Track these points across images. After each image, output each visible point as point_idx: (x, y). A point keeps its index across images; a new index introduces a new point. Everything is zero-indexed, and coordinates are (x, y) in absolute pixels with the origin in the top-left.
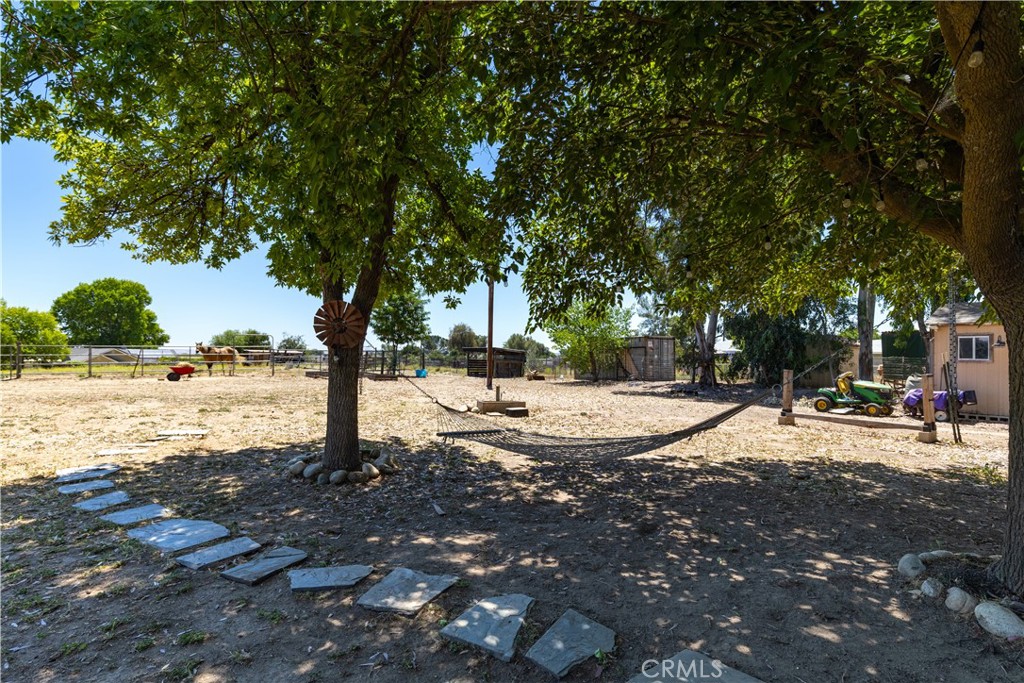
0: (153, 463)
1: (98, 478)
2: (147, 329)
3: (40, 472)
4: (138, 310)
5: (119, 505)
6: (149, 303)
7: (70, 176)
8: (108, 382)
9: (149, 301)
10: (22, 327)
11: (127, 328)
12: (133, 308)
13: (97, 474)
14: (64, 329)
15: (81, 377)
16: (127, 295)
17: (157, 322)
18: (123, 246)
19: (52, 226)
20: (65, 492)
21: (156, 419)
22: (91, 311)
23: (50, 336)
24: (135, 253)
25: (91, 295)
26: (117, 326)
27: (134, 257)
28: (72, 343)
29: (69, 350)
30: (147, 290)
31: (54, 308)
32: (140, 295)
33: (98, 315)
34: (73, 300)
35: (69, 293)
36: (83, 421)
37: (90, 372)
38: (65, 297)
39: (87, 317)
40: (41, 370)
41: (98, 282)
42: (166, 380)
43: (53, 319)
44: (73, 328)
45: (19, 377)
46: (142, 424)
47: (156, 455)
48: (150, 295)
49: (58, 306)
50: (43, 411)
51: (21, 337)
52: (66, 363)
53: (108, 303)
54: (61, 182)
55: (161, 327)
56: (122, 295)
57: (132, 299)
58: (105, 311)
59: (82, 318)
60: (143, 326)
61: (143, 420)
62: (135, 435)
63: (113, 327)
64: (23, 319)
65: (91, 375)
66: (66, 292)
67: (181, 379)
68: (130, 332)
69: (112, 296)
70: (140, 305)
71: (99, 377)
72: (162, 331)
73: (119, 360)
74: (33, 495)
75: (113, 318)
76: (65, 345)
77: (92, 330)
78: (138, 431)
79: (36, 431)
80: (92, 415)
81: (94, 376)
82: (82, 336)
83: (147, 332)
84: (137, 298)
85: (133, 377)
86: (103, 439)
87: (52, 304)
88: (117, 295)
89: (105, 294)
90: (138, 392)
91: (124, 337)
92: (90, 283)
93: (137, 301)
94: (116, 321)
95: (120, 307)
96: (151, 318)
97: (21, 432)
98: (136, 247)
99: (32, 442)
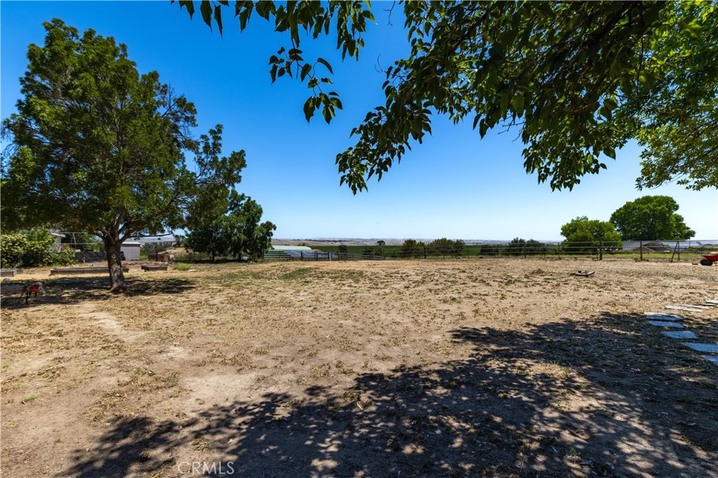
0: (709, 320)
1: (671, 321)
2: (676, 227)
3: (635, 311)
4: (668, 215)
5: (692, 339)
6: (677, 209)
7: (646, 151)
8: (654, 264)
9: (677, 208)
10: (596, 231)
11: (660, 228)
12: (664, 214)
13: (669, 319)
14: (618, 230)
15: (636, 260)
16: (660, 206)
17: (684, 222)
18: (679, 182)
19: (637, 180)
20: (653, 324)
21: (703, 292)
22: (634, 219)
23: (611, 236)
24: (688, 185)
25: (634, 209)
26: (652, 227)
27: (687, 188)
28: (624, 239)
29: (622, 243)
30: (675, 200)
31: (611, 219)
32: (670, 204)
33: (639, 221)
34: (622, 213)
35: (620, 209)
36: (649, 287)
37: (641, 258)
38: (618, 211)
39: (632, 222)
40: (609, 255)
41: (638, 199)
42: (700, 264)
43: (612, 225)
44: (623, 230)
45: (601, 259)
46: (691, 293)
47: (710, 315)
48: (677, 203)
49: (614, 216)
50: (623, 278)
51: (596, 237)
52: (620, 251)
53: (646, 213)
54: (641, 156)
55: (687, 225)
56: (655, 206)
57: (663, 208)
58: (644, 218)
59: (629, 223)
60: (672, 225)
61: (693, 291)
62: (688, 300)
63: (649, 228)
64: (597, 226)
65: (642, 259)
66: (618, 208)
67: (714, 265)
68: (662, 230)
69: (648, 208)
70: (670, 212)
71: (648, 261)
72: (688, 228)
73: (657, 250)
74: (635, 322)
75: (650, 222)
76: (620, 241)
77: (635, 231)
78: (689, 297)
79: (624, 289)
80: (653, 284)
81: (644, 260)
82: (629, 235)
83: (675, 230)
84: (667, 207)
85: (672, 262)
86: (665, 299)
87: (611, 216)
88: (652, 207)
89: (643, 207)
90: (679, 272)
91: (658, 234)
92: (633, 201)
93: (667, 209)
94: (652, 223)
95: (654, 214)
96: (679, 219)
97: (616, 289)
98: (688, 181)
99: (624, 295)
